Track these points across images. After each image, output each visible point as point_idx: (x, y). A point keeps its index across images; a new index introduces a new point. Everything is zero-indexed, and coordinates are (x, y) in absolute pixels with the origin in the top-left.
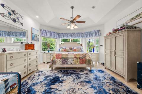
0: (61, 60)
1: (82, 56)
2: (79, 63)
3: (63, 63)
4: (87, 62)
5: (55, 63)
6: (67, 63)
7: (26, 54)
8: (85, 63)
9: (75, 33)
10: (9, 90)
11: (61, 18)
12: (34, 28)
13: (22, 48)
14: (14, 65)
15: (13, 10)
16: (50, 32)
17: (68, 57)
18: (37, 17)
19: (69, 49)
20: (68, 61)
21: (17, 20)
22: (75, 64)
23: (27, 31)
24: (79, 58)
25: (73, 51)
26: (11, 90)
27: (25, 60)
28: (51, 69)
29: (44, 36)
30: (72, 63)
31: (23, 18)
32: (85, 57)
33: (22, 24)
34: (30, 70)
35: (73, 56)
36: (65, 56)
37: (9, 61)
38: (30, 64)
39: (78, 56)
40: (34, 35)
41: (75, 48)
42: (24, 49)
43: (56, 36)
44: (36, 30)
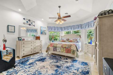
0: (53, 48)
1: (67, 46)
2: (65, 52)
3: (54, 50)
4: (72, 52)
5: (49, 49)
6: (56, 51)
7: (33, 42)
8: (70, 53)
9: (74, 26)
10: (8, 54)
11: (49, 18)
12: (42, 27)
13: (34, 39)
14: (25, 47)
15: (29, 19)
16: (54, 27)
17: (57, 46)
18: (43, 19)
19: (66, 40)
20: (57, 49)
21: (31, 24)
22: (62, 52)
23: (37, 29)
24: (65, 48)
25: (69, 42)
26: (9, 54)
27: (32, 45)
28: (47, 53)
29: (50, 31)
30: (59, 51)
31: (35, 22)
32: (71, 47)
33: (34, 26)
34: (35, 51)
35: (60, 46)
36: (55, 45)
37: (23, 44)
38: (35, 48)
39: (64, 46)
40: (42, 31)
41: (71, 39)
42: (35, 39)
43: (59, 30)
44: (44, 27)
